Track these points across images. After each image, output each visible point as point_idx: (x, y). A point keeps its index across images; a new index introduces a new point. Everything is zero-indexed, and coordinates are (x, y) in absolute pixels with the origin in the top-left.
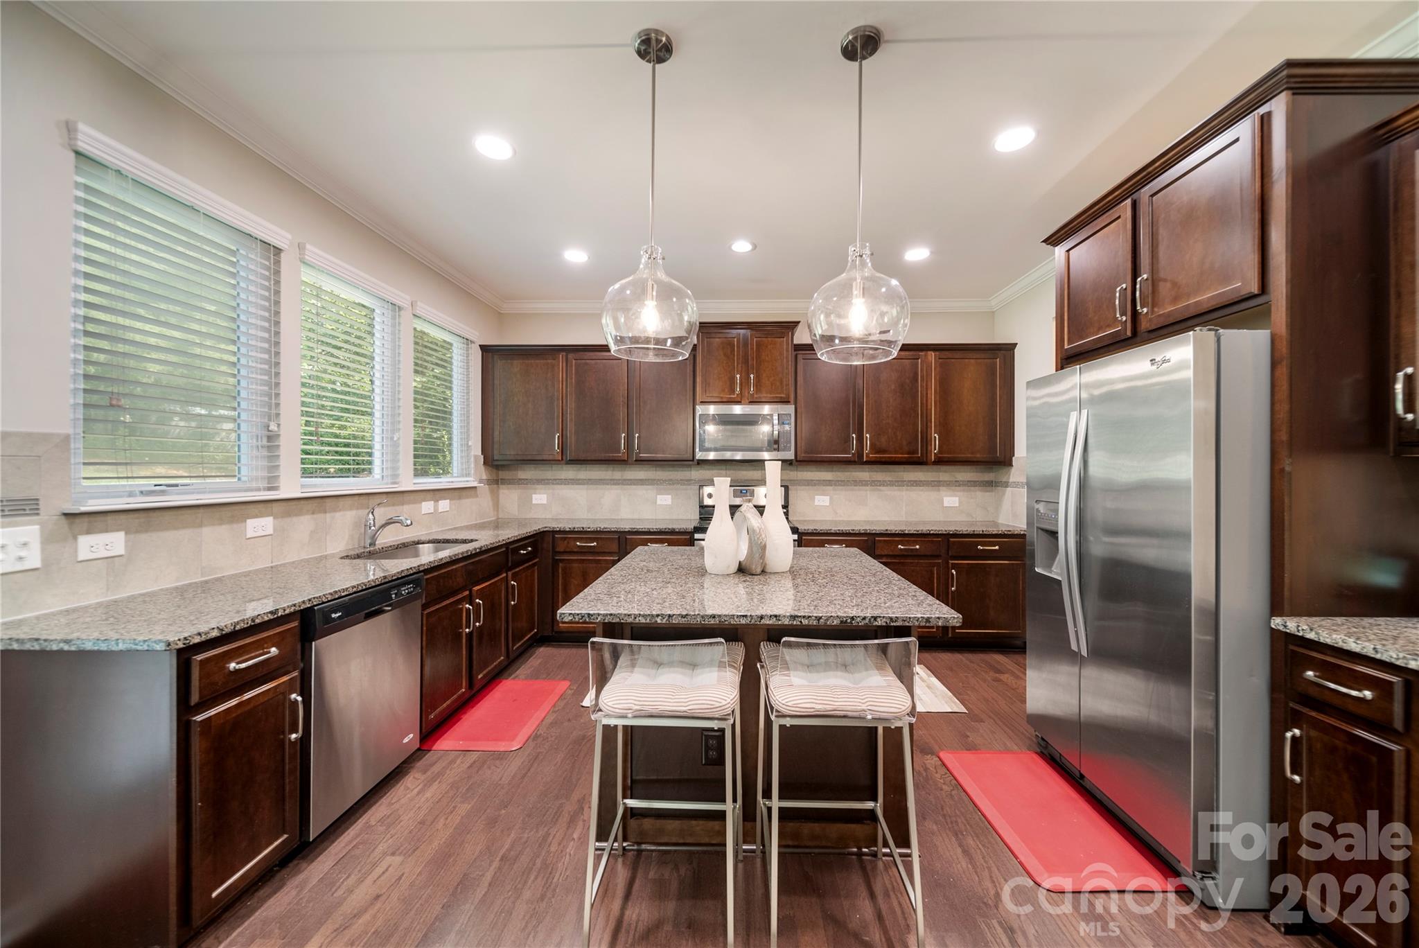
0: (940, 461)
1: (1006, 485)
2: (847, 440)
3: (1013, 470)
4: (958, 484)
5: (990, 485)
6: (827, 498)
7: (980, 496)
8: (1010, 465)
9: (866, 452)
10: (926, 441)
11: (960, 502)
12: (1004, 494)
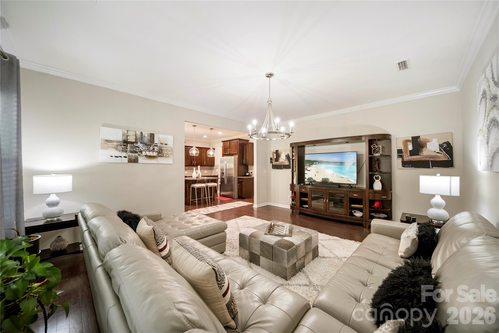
0: (205, 166)
1: (213, 169)
2: (192, 162)
3: (215, 167)
4: (207, 169)
5: (211, 169)
6: (187, 172)
7: (210, 171)
8: (214, 166)
9: (195, 164)
10: (204, 162)
11: (207, 172)
12: (213, 171)
